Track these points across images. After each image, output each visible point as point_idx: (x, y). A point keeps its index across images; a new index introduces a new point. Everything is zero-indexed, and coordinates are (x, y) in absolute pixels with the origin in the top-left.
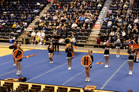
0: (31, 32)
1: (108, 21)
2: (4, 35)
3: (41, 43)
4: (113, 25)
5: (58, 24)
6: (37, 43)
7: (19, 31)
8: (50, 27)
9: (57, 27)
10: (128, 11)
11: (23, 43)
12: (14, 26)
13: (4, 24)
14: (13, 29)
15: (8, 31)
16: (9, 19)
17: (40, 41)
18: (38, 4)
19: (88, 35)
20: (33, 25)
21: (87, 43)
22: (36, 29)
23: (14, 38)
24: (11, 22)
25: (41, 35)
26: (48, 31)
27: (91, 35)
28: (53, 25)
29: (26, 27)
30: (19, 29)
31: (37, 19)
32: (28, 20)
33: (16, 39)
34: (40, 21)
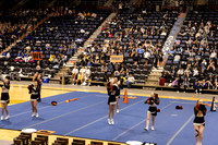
0: (72, 68)
1: (175, 54)
3: (85, 83)
4: (181, 60)
7: (56, 67)
8: (97, 62)
10: (202, 42)
11: (61, 83)
16: (44, 50)
17: (83, 80)
18: (82, 31)
19: (147, 73)
20: (75, 58)
21: (147, 84)
22: (78, 64)
23: (50, 76)
24: (46, 54)
26: (94, 67)
27: (152, 74)
29: (66, 62)
30: (56, 63)
31: (81, 51)
32: (68, 53)
33: (52, 77)
34: (85, 53)
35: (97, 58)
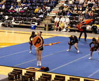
0: (54, 17)
2: (25, 20)
3: (64, 30)
5: (84, 9)
6: (60, 30)
7: (42, 16)
8: (75, 12)
9: (84, 12)
11: (45, 29)
12: (37, 10)
13: (26, 8)
14: (36, 14)
15: (30, 16)
16: (32, 2)
17: (63, 27)
20: (56, 9)
23: (36, 24)
24: (33, 6)
25: (65, 21)
28: (78, 10)
29: (49, 12)
30: (41, 13)
31: (62, 3)
32: (51, 4)
33: (38, 24)
34: (65, 5)
35: (76, 9)
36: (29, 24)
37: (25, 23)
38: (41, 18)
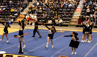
0: (26, 15)
2: (4, 18)
7: (16, 14)
16: (8, 5)
19: (71, 17)
20: (27, 9)
21: (71, 24)
22: (29, 13)
24: (10, 7)
26: (39, 14)
27: (73, 17)
29: (22, 11)
31: (31, 5)
32: (23, 6)
33: (14, 21)
34: (33, 6)
35: (41, 9)
36: (7, 20)
37: (4, 20)
38: (16, 16)
